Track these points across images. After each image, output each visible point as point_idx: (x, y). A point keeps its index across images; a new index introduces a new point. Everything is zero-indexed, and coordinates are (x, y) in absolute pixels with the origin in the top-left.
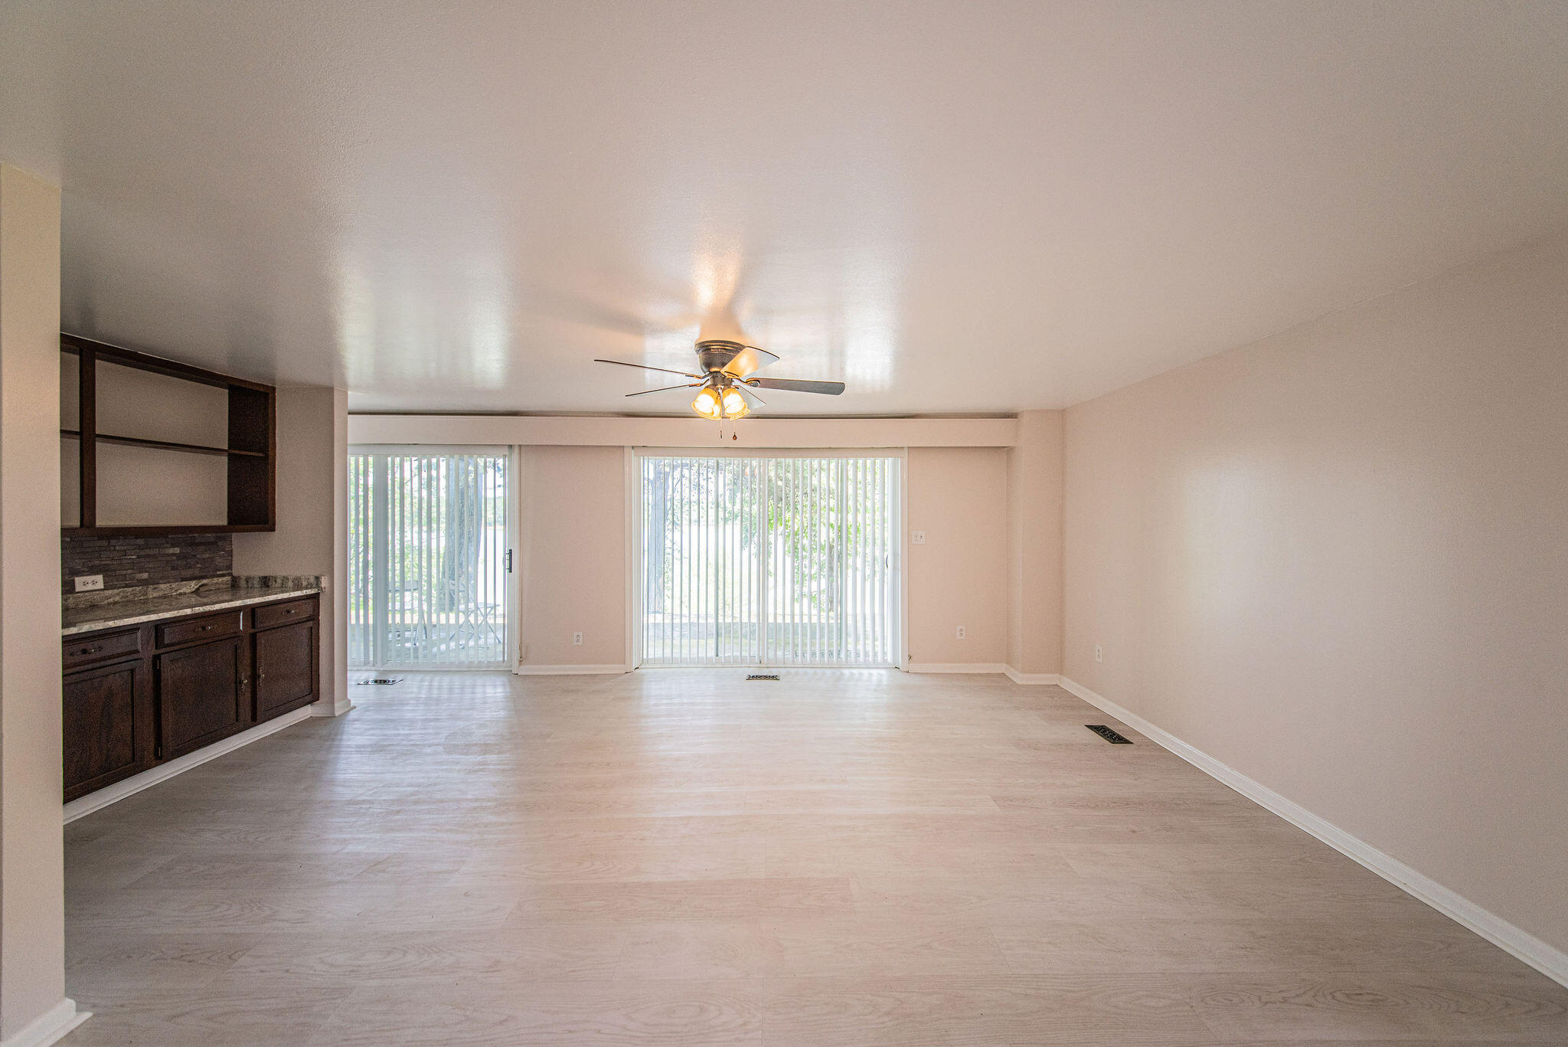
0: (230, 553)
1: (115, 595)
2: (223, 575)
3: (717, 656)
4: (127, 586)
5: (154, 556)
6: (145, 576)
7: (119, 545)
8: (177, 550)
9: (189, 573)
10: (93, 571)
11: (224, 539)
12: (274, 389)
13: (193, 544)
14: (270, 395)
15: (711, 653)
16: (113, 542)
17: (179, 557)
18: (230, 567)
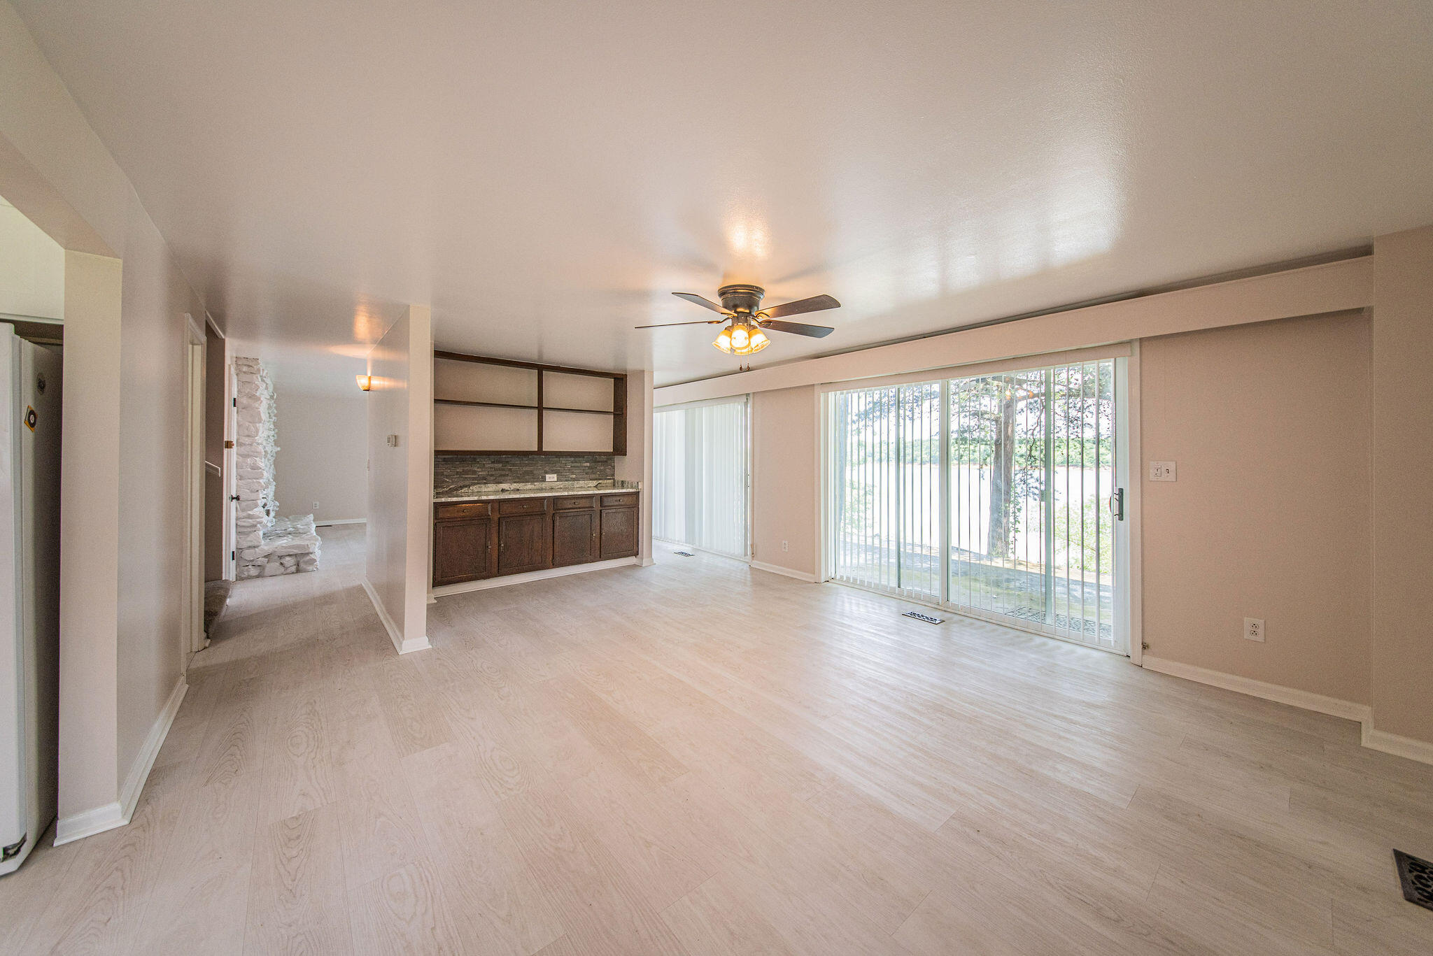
0: (614, 467)
1: (561, 484)
2: (610, 479)
3: (899, 587)
4: (566, 481)
5: (578, 467)
6: (574, 476)
7: (563, 460)
8: (588, 464)
9: (593, 476)
10: (553, 472)
11: (611, 459)
12: (626, 375)
13: (596, 462)
14: (624, 379)
15: (894, 584)
16: (561, 459)
17: (589, 467)
18: (613, 475)
